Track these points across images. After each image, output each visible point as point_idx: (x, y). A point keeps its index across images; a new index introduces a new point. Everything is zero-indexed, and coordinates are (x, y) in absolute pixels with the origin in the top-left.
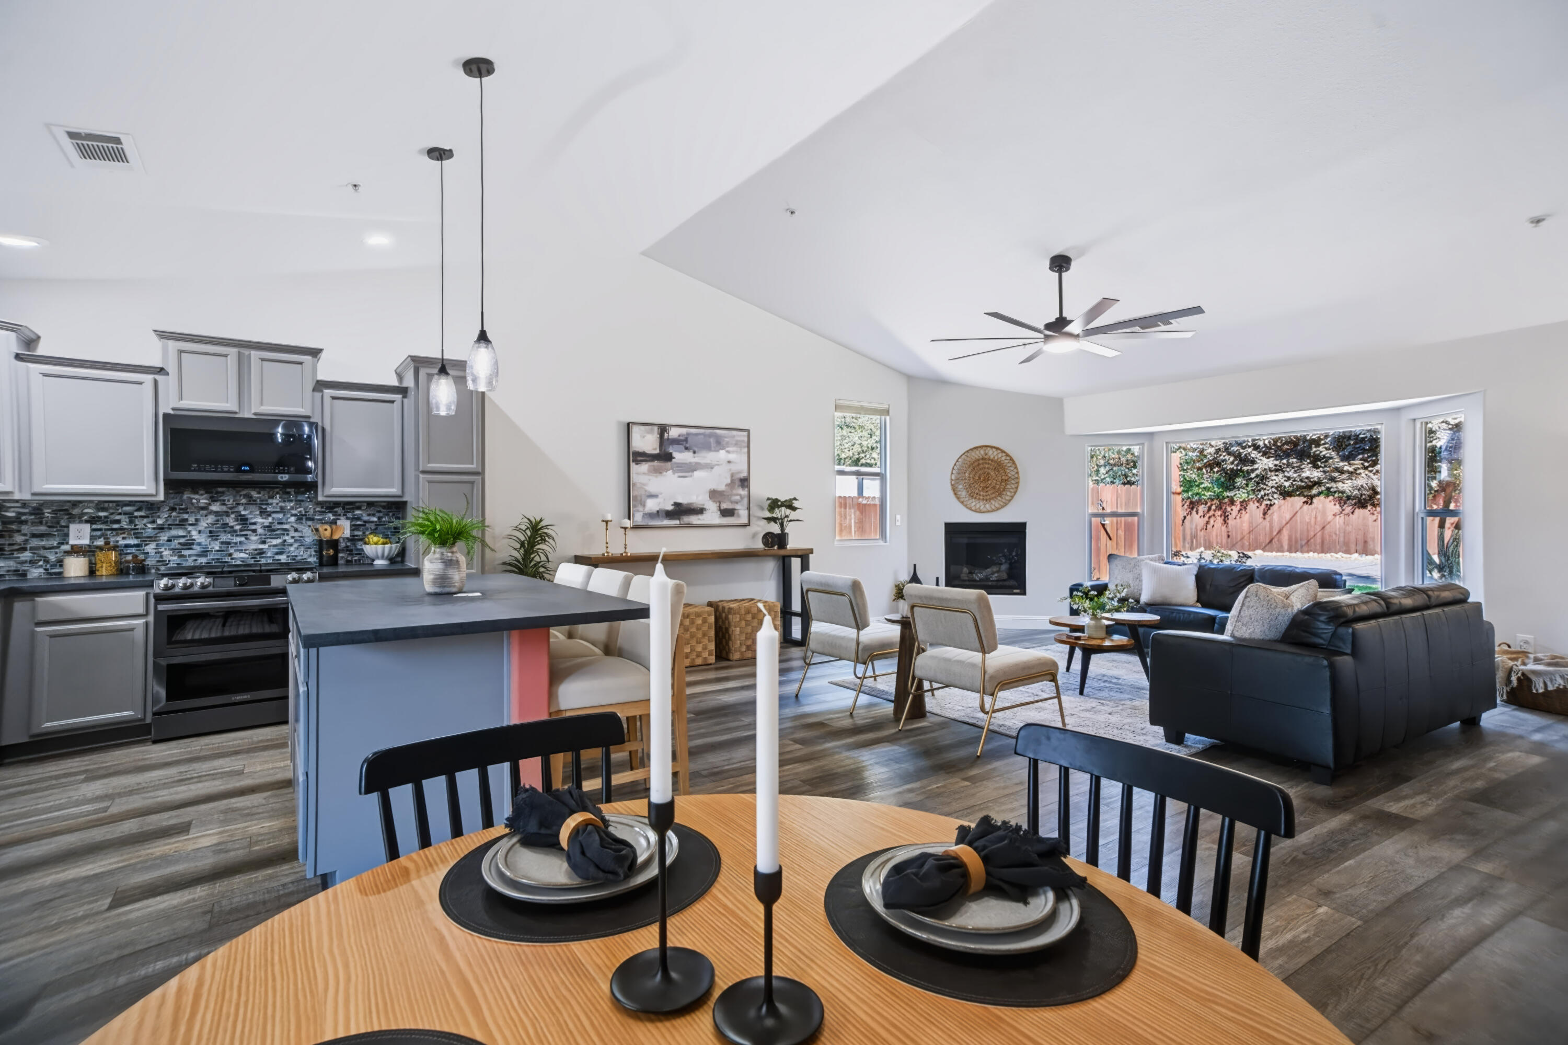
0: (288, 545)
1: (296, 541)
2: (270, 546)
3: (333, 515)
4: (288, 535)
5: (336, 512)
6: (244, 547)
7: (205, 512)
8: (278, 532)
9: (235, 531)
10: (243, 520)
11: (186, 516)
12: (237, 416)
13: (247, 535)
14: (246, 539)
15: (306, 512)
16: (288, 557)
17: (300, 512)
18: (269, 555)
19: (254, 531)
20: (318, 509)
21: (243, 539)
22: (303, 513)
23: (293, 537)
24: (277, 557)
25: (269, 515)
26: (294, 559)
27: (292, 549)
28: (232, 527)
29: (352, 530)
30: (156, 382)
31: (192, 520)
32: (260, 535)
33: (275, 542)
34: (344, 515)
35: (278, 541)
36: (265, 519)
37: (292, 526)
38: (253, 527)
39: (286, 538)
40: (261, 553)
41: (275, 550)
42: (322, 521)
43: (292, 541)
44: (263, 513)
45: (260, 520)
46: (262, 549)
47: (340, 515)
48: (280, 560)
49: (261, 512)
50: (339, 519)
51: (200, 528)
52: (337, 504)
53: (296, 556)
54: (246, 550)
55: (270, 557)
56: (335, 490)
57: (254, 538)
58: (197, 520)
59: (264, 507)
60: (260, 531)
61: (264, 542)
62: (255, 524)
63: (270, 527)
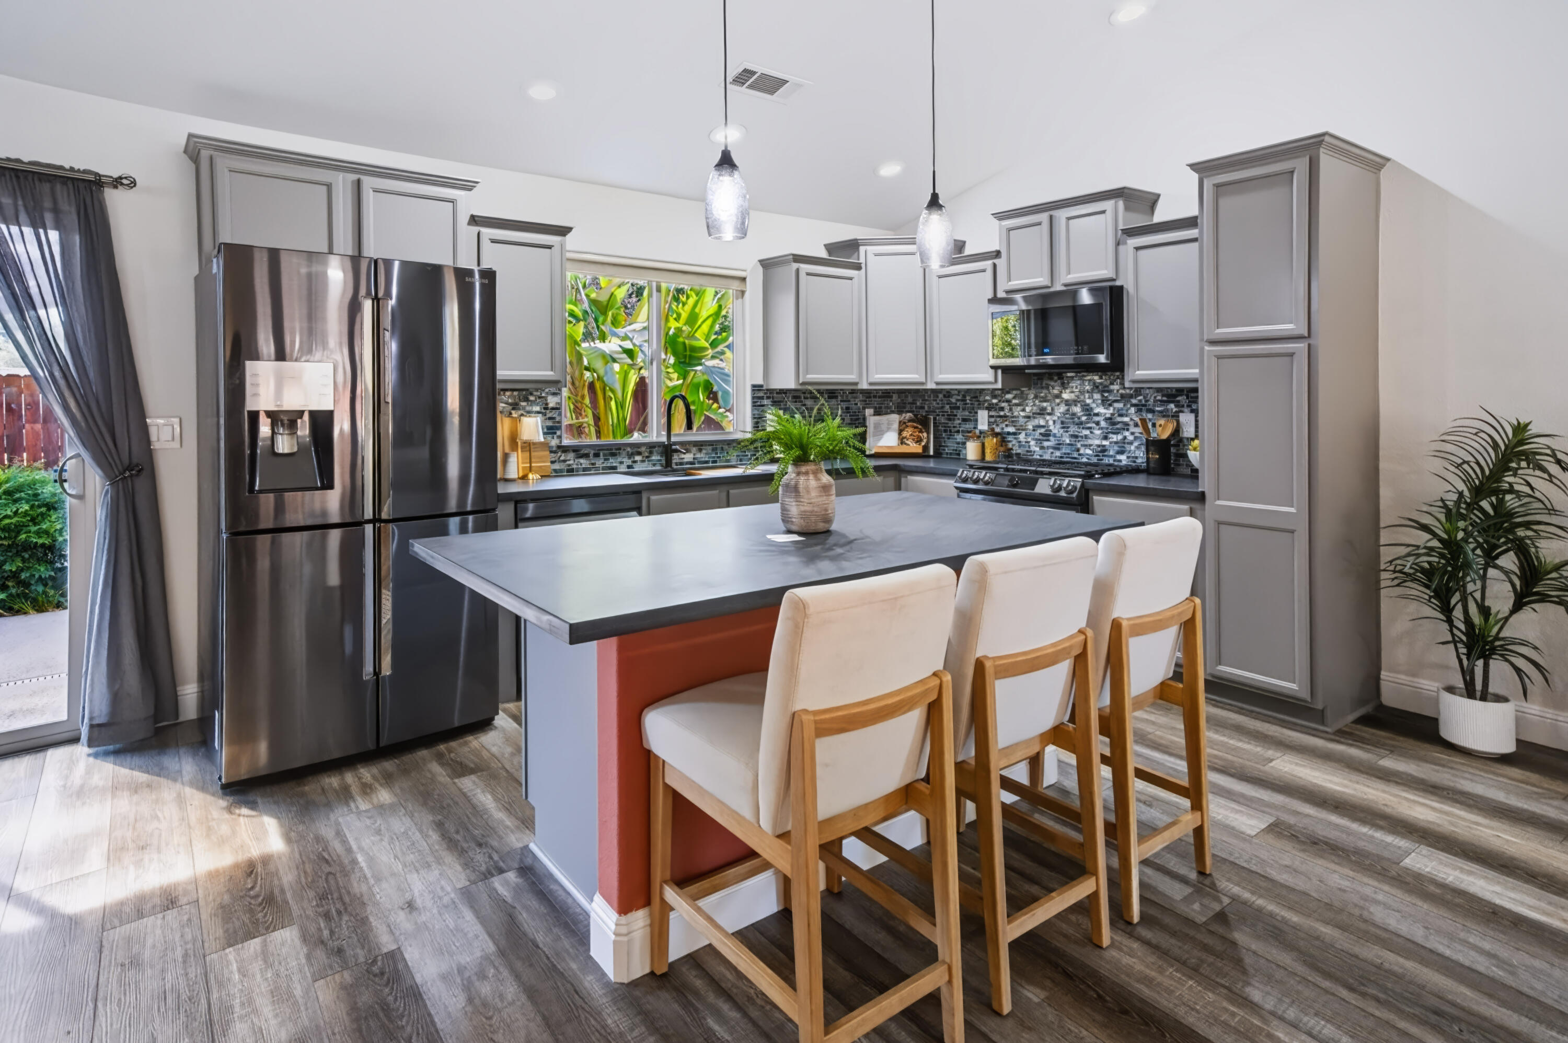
0: (1128, 443)
1: (1136, 438)
2: (1111, 443)
3: (1176, 406)
4: (1128, 430)
5: (1179, 401)
6: (1090, 442)
7: (1058, 401)
8: (1118, 426)
9: (1081, 423)
10: (1088, 410)
11: (1045, 404)
13: (1090, 428)
14: (1091, 432)
15: (1147, 401)
16: (1128, 457)
17: (1140, 401)
18: (1111, 453)
19: (1098, 423)
20: (1159, 398)
21: (1087, 432)
22: (1143, 402)
23: (1132, 433)
24: (1119, 457)
25: (1110, 405)
26: (1135, 462)
27: (1133, 448)
28: (1079, 418)
29: (1198, 428)
31: (1049, 409)
32: (1102, 428)
33: (1115, 438)
34: (1189, 406)
35: (1120, 437)
36: (1107, 409)
37: (1131, 419)
38: (1096, 419)
39: (1127, 434)
40: (1104, 450)
41: (1116, 448)
42: (1164, 414)
43: (1131, 438)
44: (1105, 402)
45: (1101, 410)
46: (1104, 446)
47: (1183, 406)
48: (1120, 461)
49: (1103, 401)
50: (1182, 412)
51: (1055, 418)
52: (1180, 391)
53: (1136, 458)
54: (1090, 445)
55: (1111, 456)
56: (1141, 374)
57: (1098, 432)
58: (1053, 409)
59: (1106, 395)
60: (1103, 424)
61: (1106, 438)
62: (1097, 415)
63: (1110, 419)
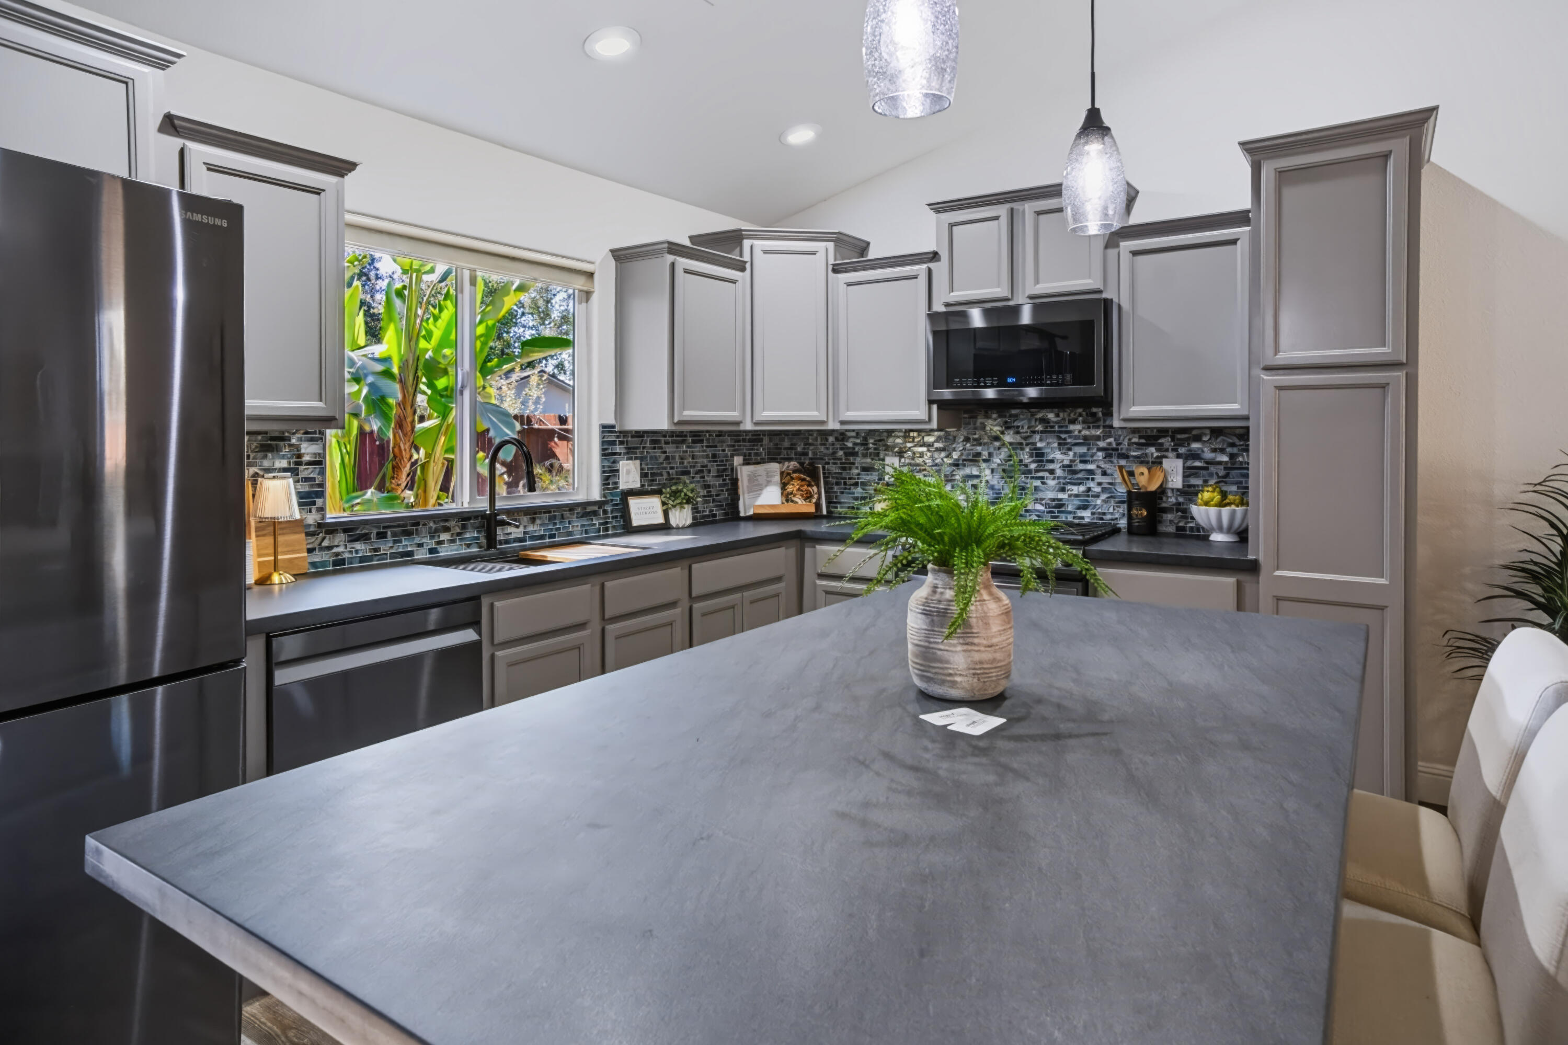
0: (1093, 496)
1: (1104, 490)
2: (1070, 496)
3: (1157, 450)
4: (1093, 479)
5: (1162, 444)
6: (1040, 495)
7: (997, 444)
8: (1080, 475)
9: (1030, 471)
10: (1039, 455)
11: (979, 449)
12: (1011, 303)
13: (1042, 478)
14: (1043, 483)
15: (1118, 444)
16: (1093, 514)
17: (1110, 444)
18: (1070, 508)
19: (1052, 472)
20: (1135, 440)
21: (1038, 483)
22: (1114, 446)
23: (1099, 484)
24: (1081, 513)
25: (1070, 449)
26: (1102, 519)
27: (1099, 502)
28: (1026, 466)
29: (1185, 476)
30: (930, 271)
31: (985, 455)
32: (1058, 478)
33: (1075, 490)
34: (1174, 450)
35: (1082, 488)
36: (1065, 454)
37: (1098, 467)
38: (1051, 466)
39: (1091, 484)
40: (1060, 505)
41: (1077, 502)
42: (1141, 460)
43: (1098, 489)
44: (1064, 446)
45: (1058, 455)
46: (1060, 500)
47: (1167, 450)
48: (1082, 518)
49: (1059, 444)
50: (1166, 457)
51: (994, 466)
52: (1163, 432)
53: (1104, 514)
54: (1042, 499)
55: (1070, 512)
56: (1137, 410)
57: (1051, 483)
58: (990, 454)
59: (1063, 436)
60: (1059, 472)
61: (1063, 490)
62: (1052, 461)
63: (1070, 466)
